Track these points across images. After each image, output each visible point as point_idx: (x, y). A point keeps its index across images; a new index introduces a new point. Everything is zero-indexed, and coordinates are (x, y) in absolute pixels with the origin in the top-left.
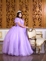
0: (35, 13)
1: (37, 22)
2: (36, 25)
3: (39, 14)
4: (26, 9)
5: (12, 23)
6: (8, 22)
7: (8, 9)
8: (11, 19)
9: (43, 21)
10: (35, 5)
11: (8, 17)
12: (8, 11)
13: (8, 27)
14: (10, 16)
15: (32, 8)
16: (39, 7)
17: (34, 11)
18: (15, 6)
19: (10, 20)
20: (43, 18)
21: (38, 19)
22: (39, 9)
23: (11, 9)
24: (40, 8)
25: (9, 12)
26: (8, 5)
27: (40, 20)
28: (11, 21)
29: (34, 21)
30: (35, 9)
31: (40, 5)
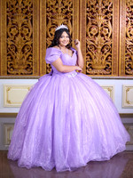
0: (93, 30)
1: (99, 58)
2: (96, 67)
3: (105, 34)
4: (66, 18)
5: (24, 60)
6: (12, 58)
7: (12, 18)
8: (20, 48)
9: (115, 56)
10: (92, 6)
11: (10, 43)
12: (10, 23)
13: (11, 71)
14: (17, 39)
15: (84, 17)
16: (106, 14)
17: (90, 23)
18: (32, 9)
19: (16, 50)
20: (115, 46)
21: (100, 47)
22: (106, 18)
23: (20, 19)
24: (109, 15)
25: (15, 25)
26: (12, 6)
27: (106, 51)
28: (19, 54)
29: (88, 55)
30: (92, 18)
31: (107, 7)
